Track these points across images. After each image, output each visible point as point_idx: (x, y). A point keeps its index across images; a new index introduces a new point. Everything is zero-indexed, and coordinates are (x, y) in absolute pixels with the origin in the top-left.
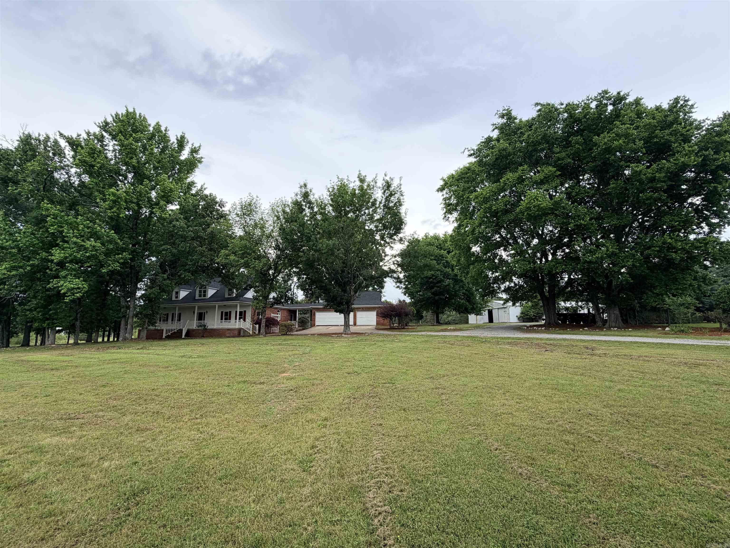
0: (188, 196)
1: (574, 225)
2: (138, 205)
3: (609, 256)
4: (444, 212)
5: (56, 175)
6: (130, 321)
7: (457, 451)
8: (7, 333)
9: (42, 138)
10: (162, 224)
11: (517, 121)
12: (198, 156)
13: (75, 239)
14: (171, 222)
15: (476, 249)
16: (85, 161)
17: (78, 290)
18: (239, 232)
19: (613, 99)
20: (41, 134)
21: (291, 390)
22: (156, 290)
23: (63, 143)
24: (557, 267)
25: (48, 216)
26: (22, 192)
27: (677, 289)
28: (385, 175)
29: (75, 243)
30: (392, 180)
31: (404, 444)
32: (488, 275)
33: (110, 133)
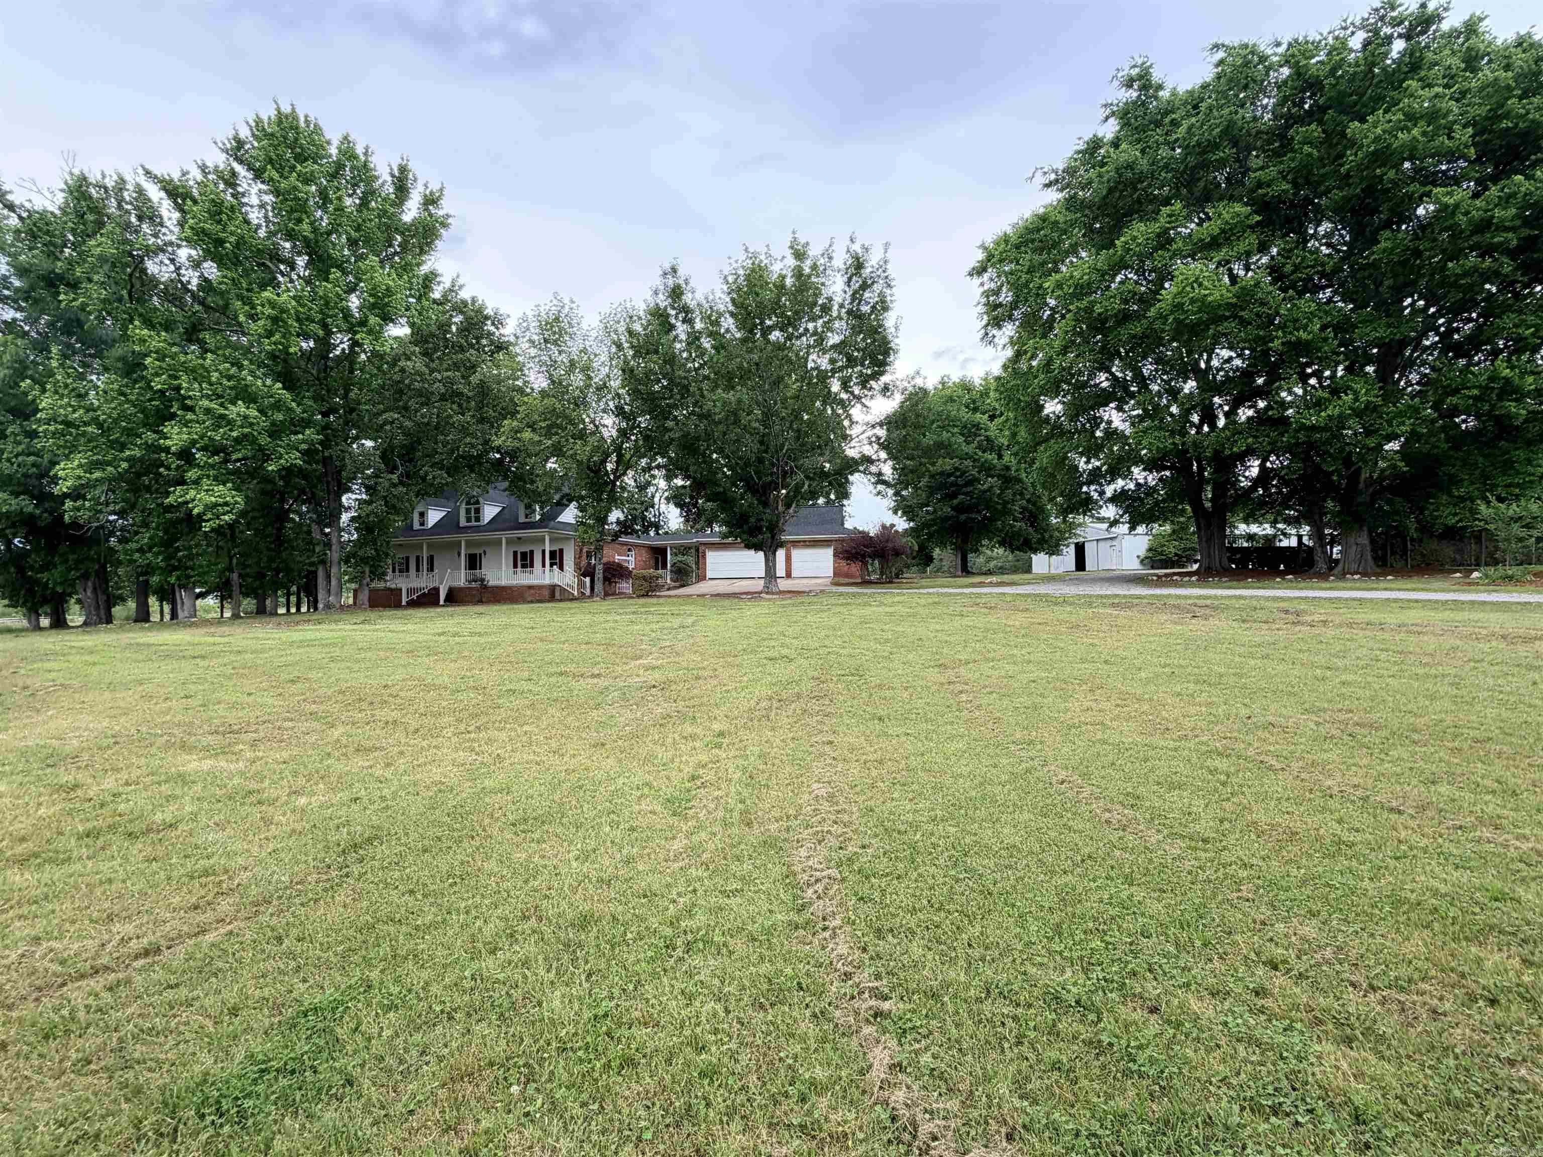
0: (425, 303)
1: (1283, 344)
2: (325, 326)
3: (1358, 414)
4: (984, 322)
5: (151, 267)
6: (334, 571)
7: (981, 784)
8: (105, 598)
9: (110, 183)
10: (379, 368)
11: (1164, 94)
12: (441, 213)
13: (205, 403)
14: (394, 362)
15: (1052, 407)
16: (203, 231)
17: (226, 508)
18: (538, 381)
19: (1407, 23)
20: (107, 173)
21: (654, 687)
22: (379, 506)
23: (155, 193)
24: (1236, 441)
25: (146, 355)
26: (88, 305)
27: (1510, 485)
28: (852, 240)
29: (208, 411)
30: (867, 250)
31: (874, 773)
32: (1076, 467)
33: (248, 165)
